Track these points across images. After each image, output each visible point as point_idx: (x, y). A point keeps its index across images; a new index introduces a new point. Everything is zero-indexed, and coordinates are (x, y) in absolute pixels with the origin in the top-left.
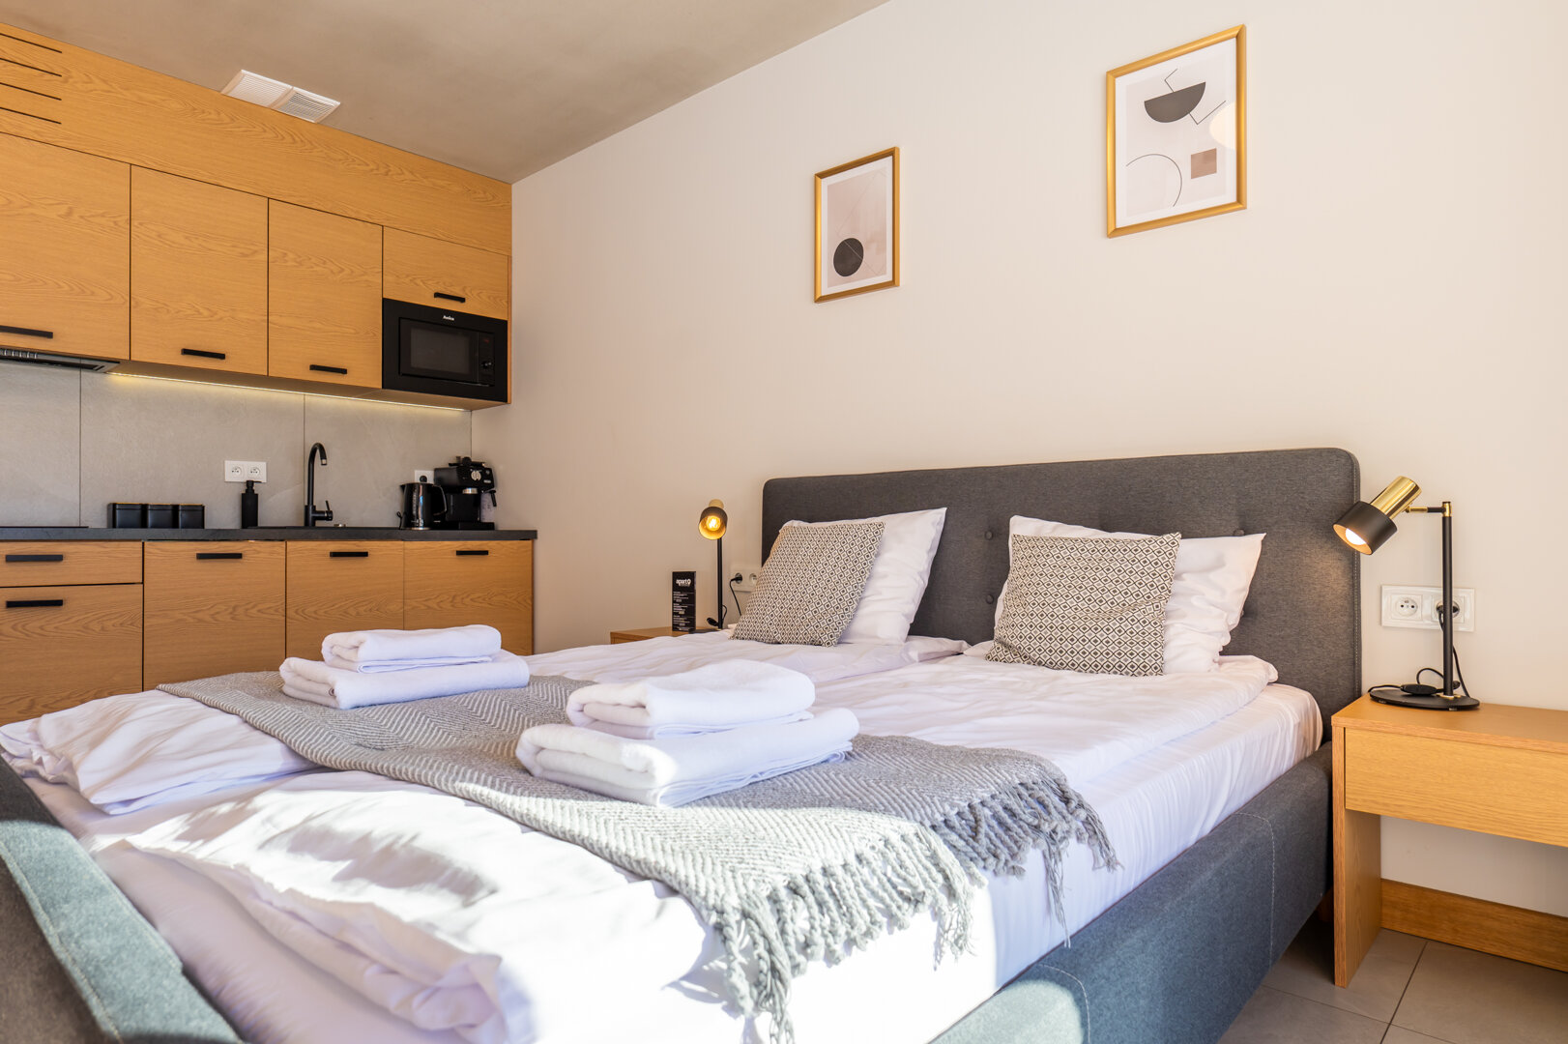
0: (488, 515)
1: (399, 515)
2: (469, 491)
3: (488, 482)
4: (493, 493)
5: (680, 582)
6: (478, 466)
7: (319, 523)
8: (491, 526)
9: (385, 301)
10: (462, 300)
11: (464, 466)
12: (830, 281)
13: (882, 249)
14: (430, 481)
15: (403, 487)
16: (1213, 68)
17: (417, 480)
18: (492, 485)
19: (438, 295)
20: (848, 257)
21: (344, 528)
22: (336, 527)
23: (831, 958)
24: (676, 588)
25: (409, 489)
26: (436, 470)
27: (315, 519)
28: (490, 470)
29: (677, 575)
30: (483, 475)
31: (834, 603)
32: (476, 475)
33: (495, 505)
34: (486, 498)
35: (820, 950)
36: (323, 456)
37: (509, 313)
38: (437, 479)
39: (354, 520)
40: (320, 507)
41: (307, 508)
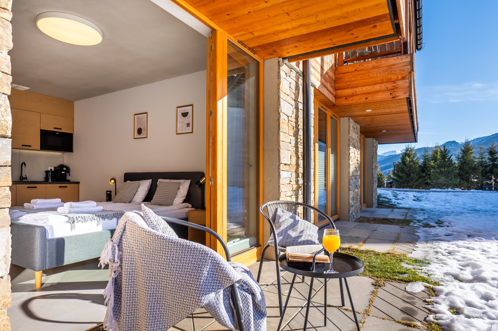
0: (68, 178)
1: (44, 178)
2: (63, 172)
3: (68, 170)
4: (69, 173)
5: (108, 193)
6: (65, 167)
7: (24, 180)
8: (69, 181)
9: (41, 130)
10: (61, 129)
11: (62, 166)
12: (137, 136)
13: (145, 131)
14: (53, 170)
15: (45, 171)
16: (189, 109)
17: (49, 170)
18: (69, 171)
19: (54, 128)
20: (140, 131)
21: (30, 181)
22: (28, 181)
23: (82, 222)
24: (107, 194)
25: (47, 172)
26: (54, 167)
27: (23, 179)
28: (68, 167)
29: (107, 191)
30: (67, 169)
31: (129, 196)
32: (65, 169)
33: (70, 175)
34: (68, 174)
35: (81, 221)
36: (25, 165)
37: (73, 132)
38: (55, 169)
39: (32, 180)
40: (24, 176)
41: (20, 177)
